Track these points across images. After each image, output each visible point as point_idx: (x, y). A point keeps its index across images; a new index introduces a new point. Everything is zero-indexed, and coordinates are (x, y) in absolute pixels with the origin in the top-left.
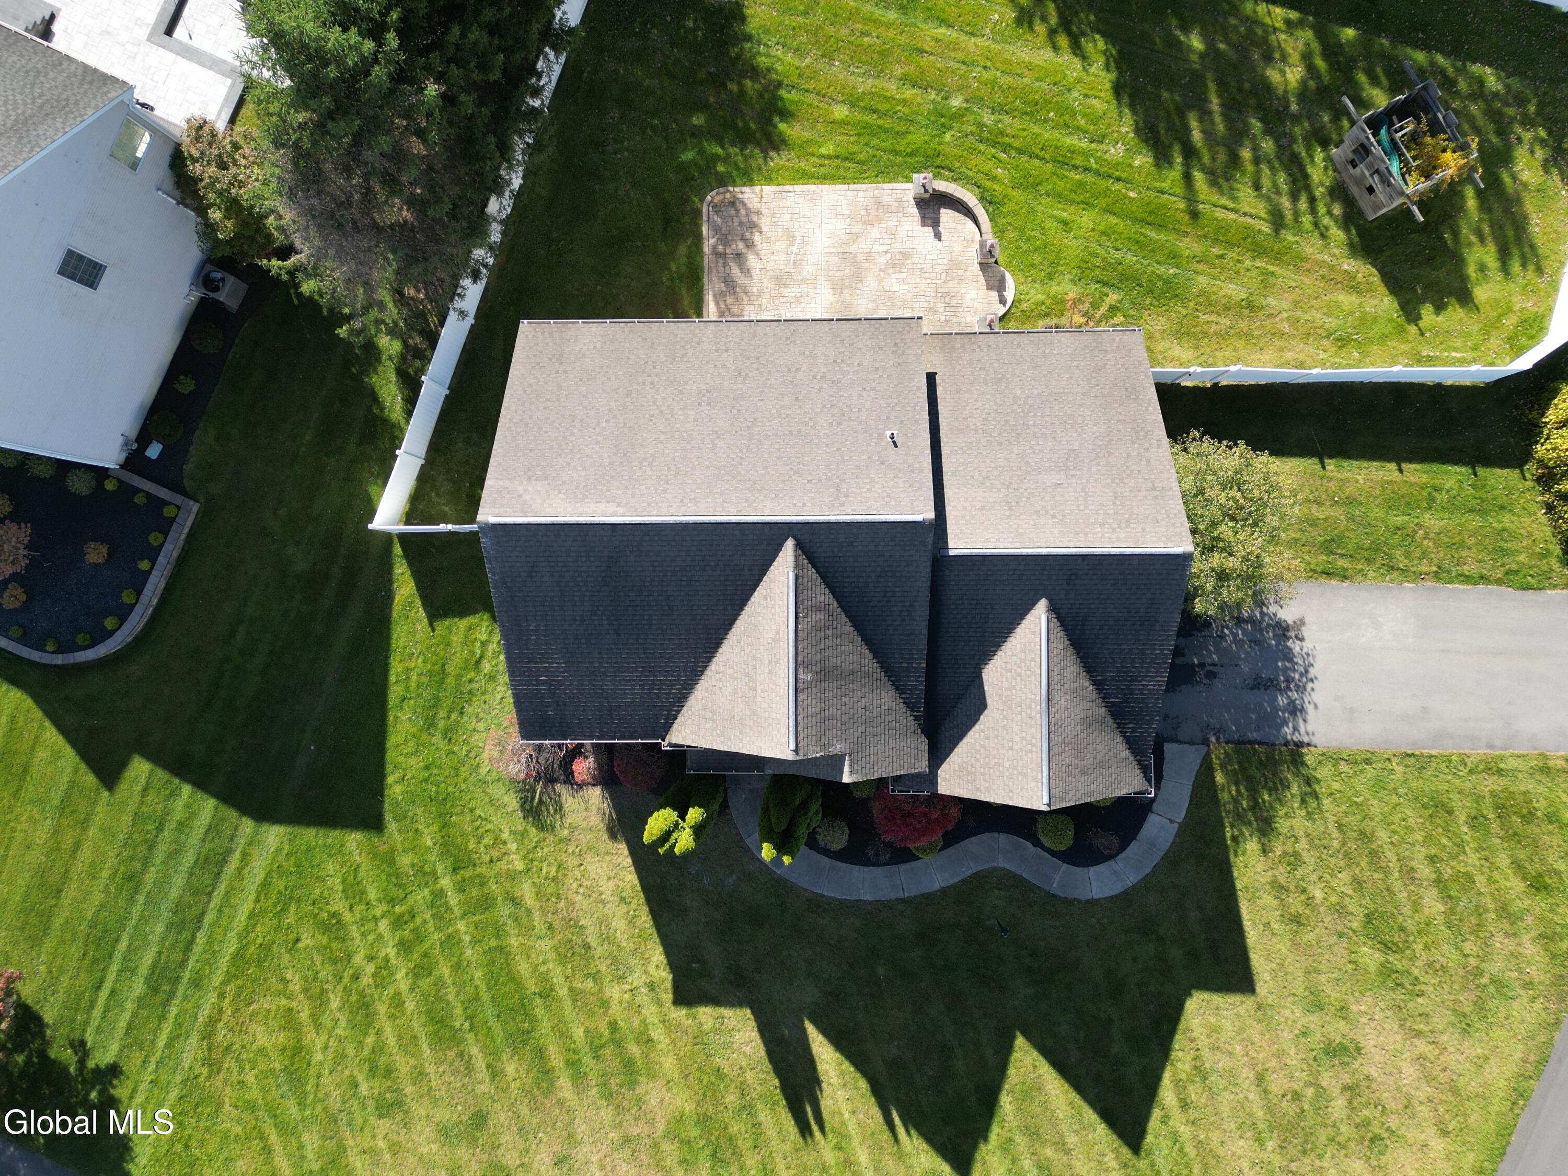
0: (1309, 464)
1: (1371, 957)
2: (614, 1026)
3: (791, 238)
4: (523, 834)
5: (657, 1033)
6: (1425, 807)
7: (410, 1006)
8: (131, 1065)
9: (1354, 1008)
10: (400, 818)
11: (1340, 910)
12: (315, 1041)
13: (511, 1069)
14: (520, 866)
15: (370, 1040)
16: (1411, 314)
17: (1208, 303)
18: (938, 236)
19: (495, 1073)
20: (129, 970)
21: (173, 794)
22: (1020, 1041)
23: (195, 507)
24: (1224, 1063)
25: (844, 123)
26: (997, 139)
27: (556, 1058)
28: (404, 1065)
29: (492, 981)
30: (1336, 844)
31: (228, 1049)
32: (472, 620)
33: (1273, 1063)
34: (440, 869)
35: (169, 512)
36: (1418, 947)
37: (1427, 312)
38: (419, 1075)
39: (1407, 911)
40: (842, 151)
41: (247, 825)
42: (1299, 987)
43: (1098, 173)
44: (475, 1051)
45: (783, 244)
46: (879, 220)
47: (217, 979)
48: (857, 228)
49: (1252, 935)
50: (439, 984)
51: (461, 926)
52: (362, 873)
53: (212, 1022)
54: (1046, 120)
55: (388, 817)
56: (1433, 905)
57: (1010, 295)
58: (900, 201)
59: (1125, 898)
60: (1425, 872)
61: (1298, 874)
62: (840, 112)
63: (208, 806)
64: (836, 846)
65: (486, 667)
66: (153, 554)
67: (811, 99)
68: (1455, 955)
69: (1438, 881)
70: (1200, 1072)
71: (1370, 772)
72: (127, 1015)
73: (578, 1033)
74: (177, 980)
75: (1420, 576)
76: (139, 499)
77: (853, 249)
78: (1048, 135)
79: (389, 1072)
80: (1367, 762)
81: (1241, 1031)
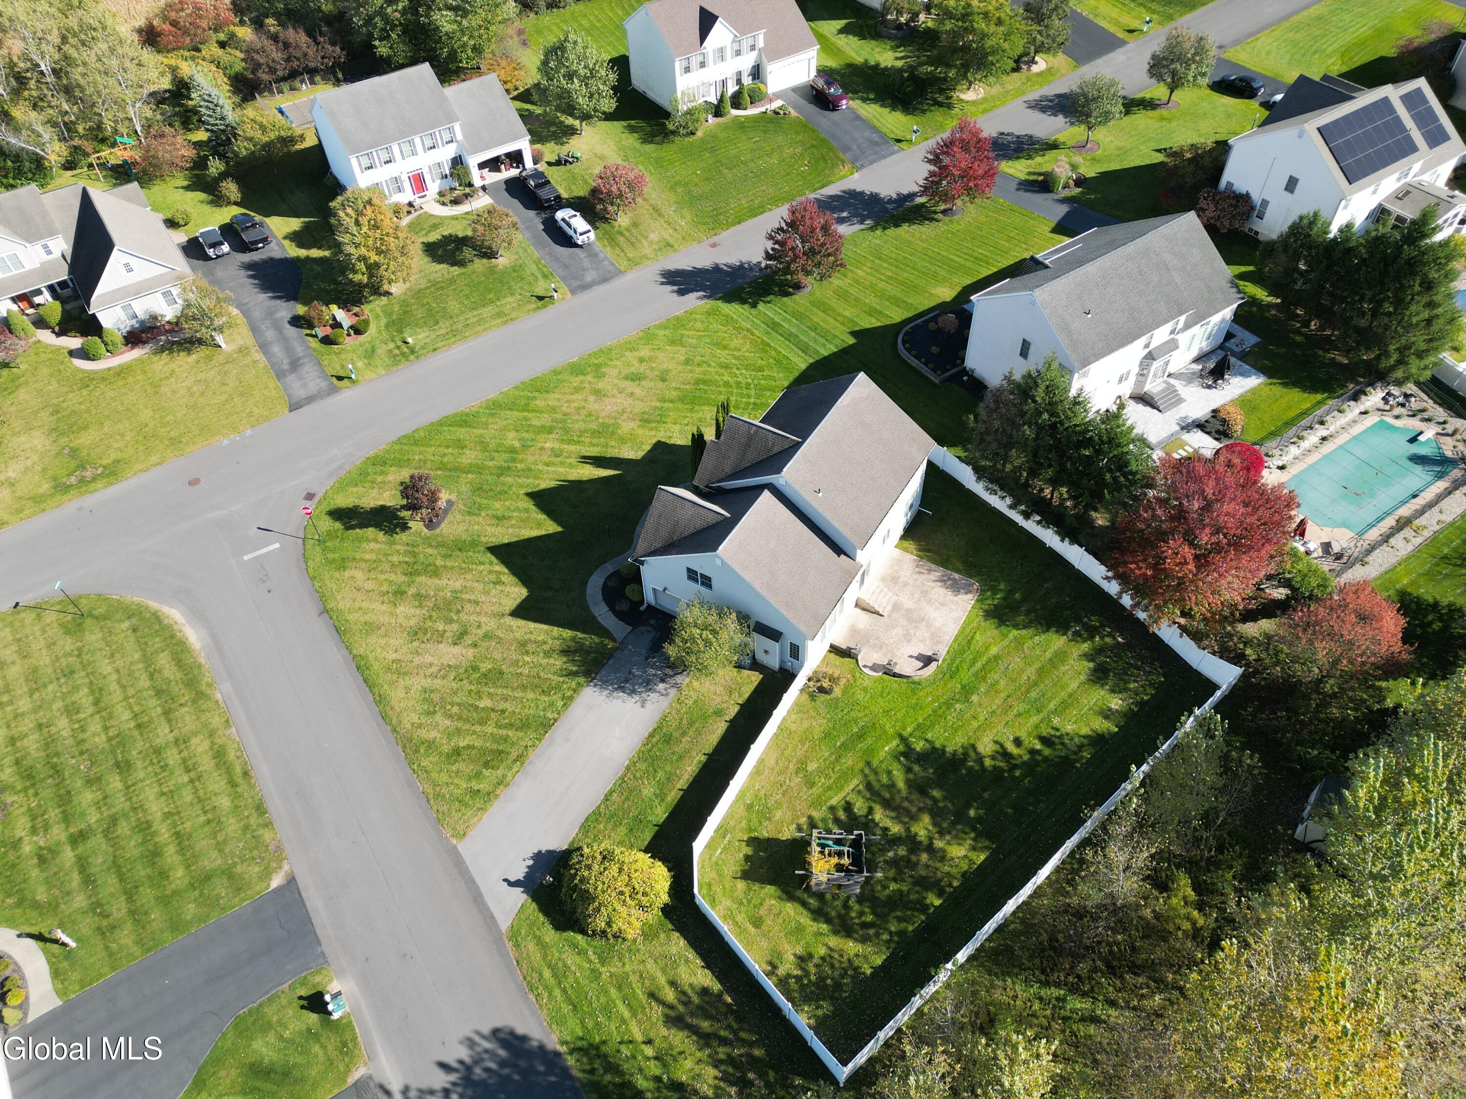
2: (666, 423)
5: (653, 433)
7: (717, 377)
12: (725, 353)
15: (714, 365)
16: (754, 842)
18: (911, 657)
19: (676, 389)
20: (785, 319)
22: (560, 529)
23: (937, 381)
26: (947, 704)
27: (668, 405)
28: (699, 369)
31: (739, 333)
33: (478, 609)
35: (939, 372)
37: (749, 851)
41: (811, 361)
44: (688, 387)
47: (765, 338)
49: (532, 625)
50: (719, 386)
51: (733, 398)
52: (773, 382)
57: (866, 671)
58: (937, 650)
63: (825, 353)
67: (1006, 642)
70: (498, 583)
72: (770, 315)
74: (772, 329)
76: (948, 367)
77: (924, 624)
79: (699, 365)
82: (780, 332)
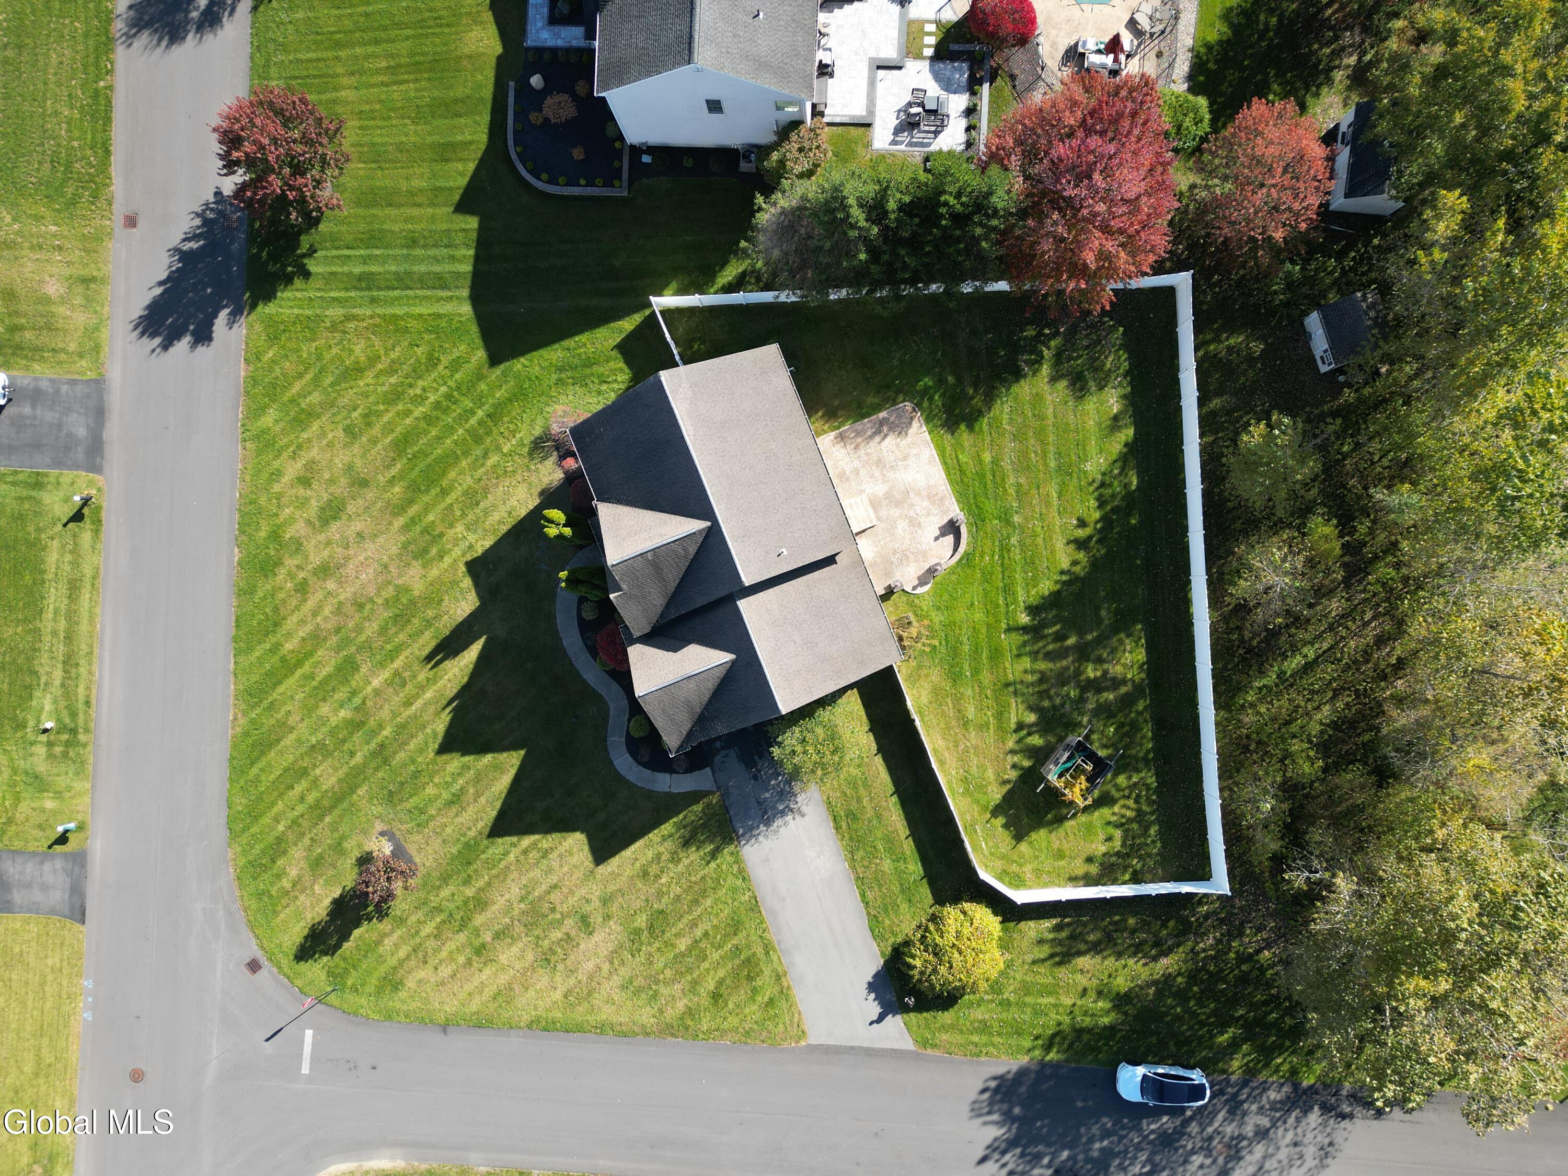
0: (890, 788)
1: (641, 921)
2: (441, 535)
3: (905, 458)
4: (523, 445)
5: (447, 560)
6: (733, 919)
7: (408, 421)
8: (313, 283)
9: (612, 923)
10: (504, 374)
11: (660, 894)
12: (369, 378)
13: (397, 489)
14: (505, 450)
15: (381, 407)
16: (996, 812)
17: (958, 700)
18: (937, 539)
19: (392, 482)
20: (365, 260)
21: (467, 246)
22: (522, 752)
23: (625, 194)
24: (555, 865)
25: (981, 462)
26: (1005, 549)
27: (413, 510)
28: (376, 430)
29: (439, 460)
30: (693, 879)
31: (345, 332)
32: (627, 370)
33: (565, 890)
34: (486, 407)
35: (617, 183)
36: (657, 945)
37: (1000, 821)
38: (374, 441)
39: (674, 931)
40: (964, 467)
42: (611, 888)
43: (1007, 612)
44: (399, 466)
45: (899, 455)
46: (933, 503)
47: (379, 311)
48: (924, 493)
49: (628, 853)
50: (426, 433)
51: (461, 431)
52: (467, 366)
53: (355, 318)
54: (1026, 573)
55: (502, 366)
56: (683, 944)
57: (919, 591)
58: (948, 510)
59: (620, 778)
60: (699, 932)
61: (670, 865)
62: (987, 457)
63: (467, 268)
64: (584, 615)
65: (604, 387)
66: (590, 184)
67: (988, 439)
68: (661, 965)
69: (696, 942)
70: (545, 854)
71: (739, 882)
72: (340, 270)
73: (431, 518)
74: (369, 289)
75: (853, 868)
76: (616, 164)
77: (912, 495)
78: (1018, 577)
79: (369, 424)
80: (744, 879)
81: (575, 867)
82: (383, 285)
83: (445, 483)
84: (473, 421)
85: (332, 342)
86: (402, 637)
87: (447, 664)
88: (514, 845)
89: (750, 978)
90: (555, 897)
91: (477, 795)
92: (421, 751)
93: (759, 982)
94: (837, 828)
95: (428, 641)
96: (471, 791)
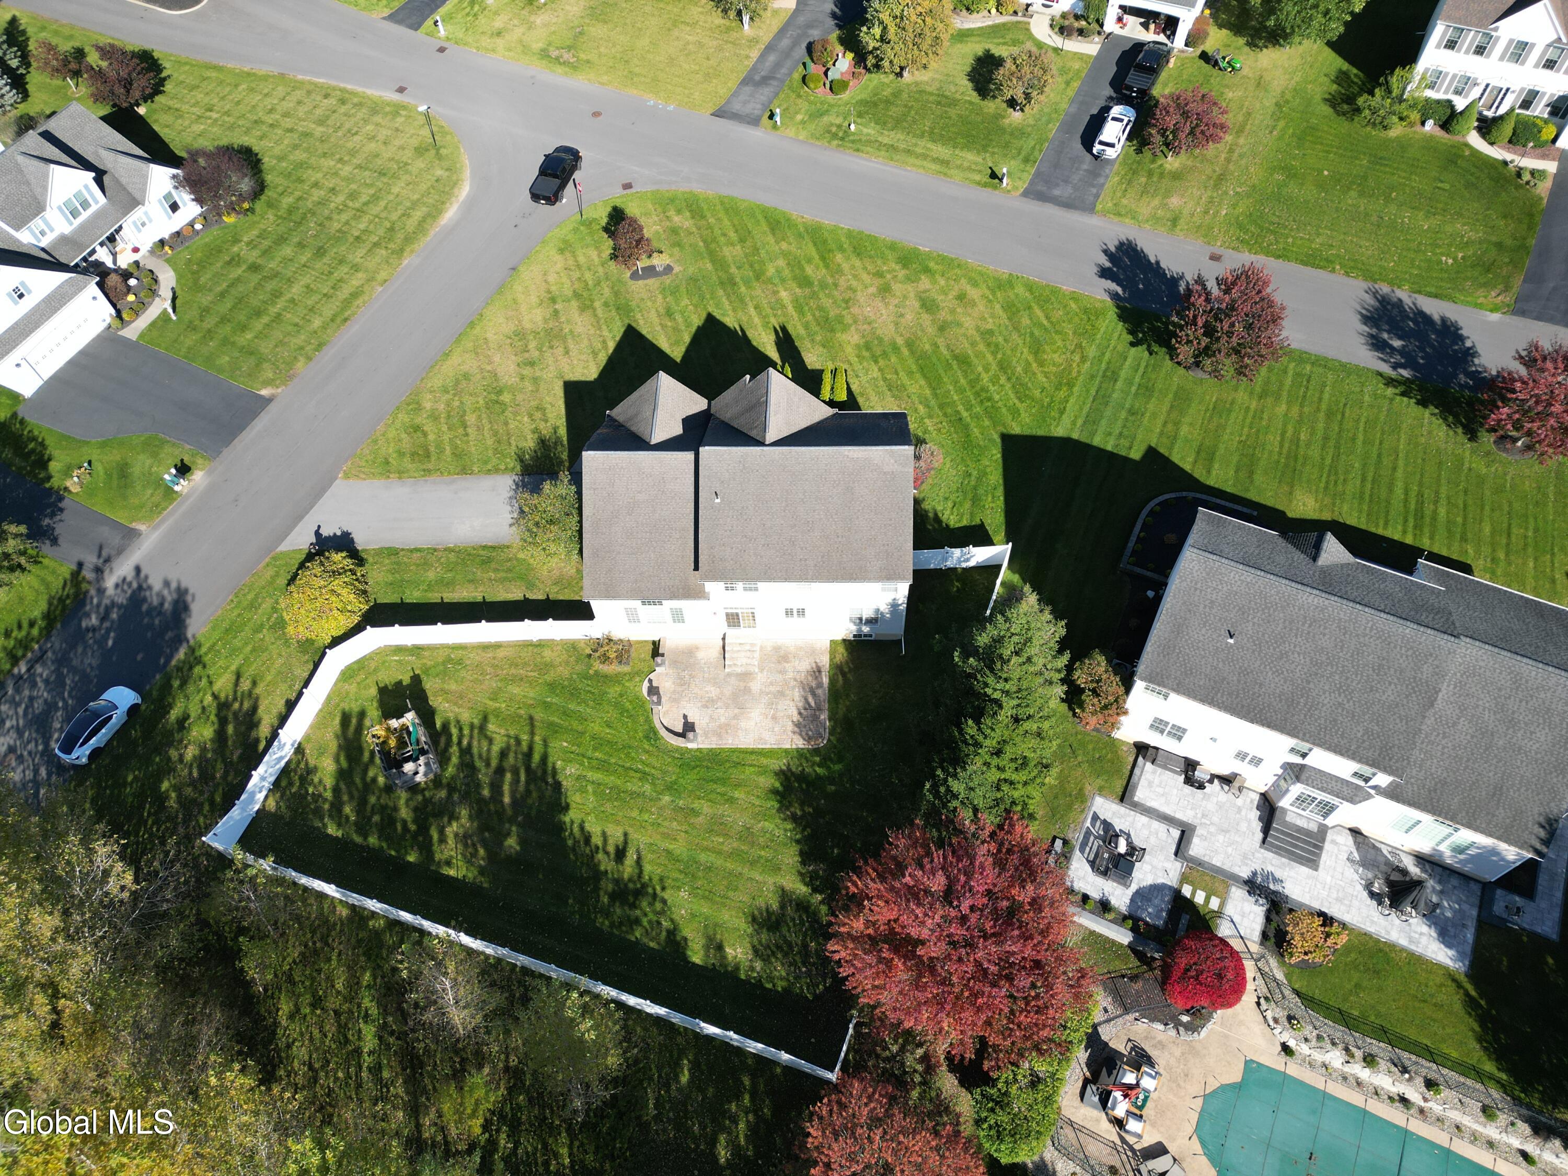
0: (491, 598)
1: (506, 397)
3: (774, 718)
4: (925, 433)
7: (980, 369)
8: (1123, 347)
10: (991, 440)
12: (1027, 354)
13: (927, 347)
14: (926, 420)
15: (999, 356)
17: (531, 683)
18: (685, 717)
19: (935, 345)
23: (1121, 566)
25: (738, 786)
26: (644, 776)
27: (905, 352)
28: (981, 347)
29: (939, 379)
31: (1072, 353)
32: (958, 525)
33: (560, 358)
34: (969, 419)
35: (1134, 562)
36: (482, 402)
38: (973, 344)
39: (484, 416)
40: (739, 769)
43: (583, 756)
44: (945, 352)
45: (780, 714)
46: (720, 727)
47: (1081, 378)
48: (734, 722)
49: (561, 402)
50: (966, 377)
51: (956, 398)
52: (1010, 418)
55: (999, 440)
56: (471, 419)
57: (646, 684)
58: (707, 737)
62: (740, 794)
63: (1097, 441)
65: (950, 504)
66: (1139, 540)
68: (465, 401)
69: (466, 427)
70: (595, 354)
72: (1127, 363)
73: (893, 359)
74: (1104, 376)
75: (444, 550)
77: (737, 711)
79: (989, 345)
82: (1104, 385)
83: (918, 375)
84: (960, 408)
85: (1068, 343)
86: (809, 317)
87: (773, 337)
88: (613, 337)
89: (413, 454)
90: (561, 350)
91: (663, 326)
92: (717, 305)
93: (407, 459)
94: (485, 547)
95: (796, 330)
96: (669, 324)
